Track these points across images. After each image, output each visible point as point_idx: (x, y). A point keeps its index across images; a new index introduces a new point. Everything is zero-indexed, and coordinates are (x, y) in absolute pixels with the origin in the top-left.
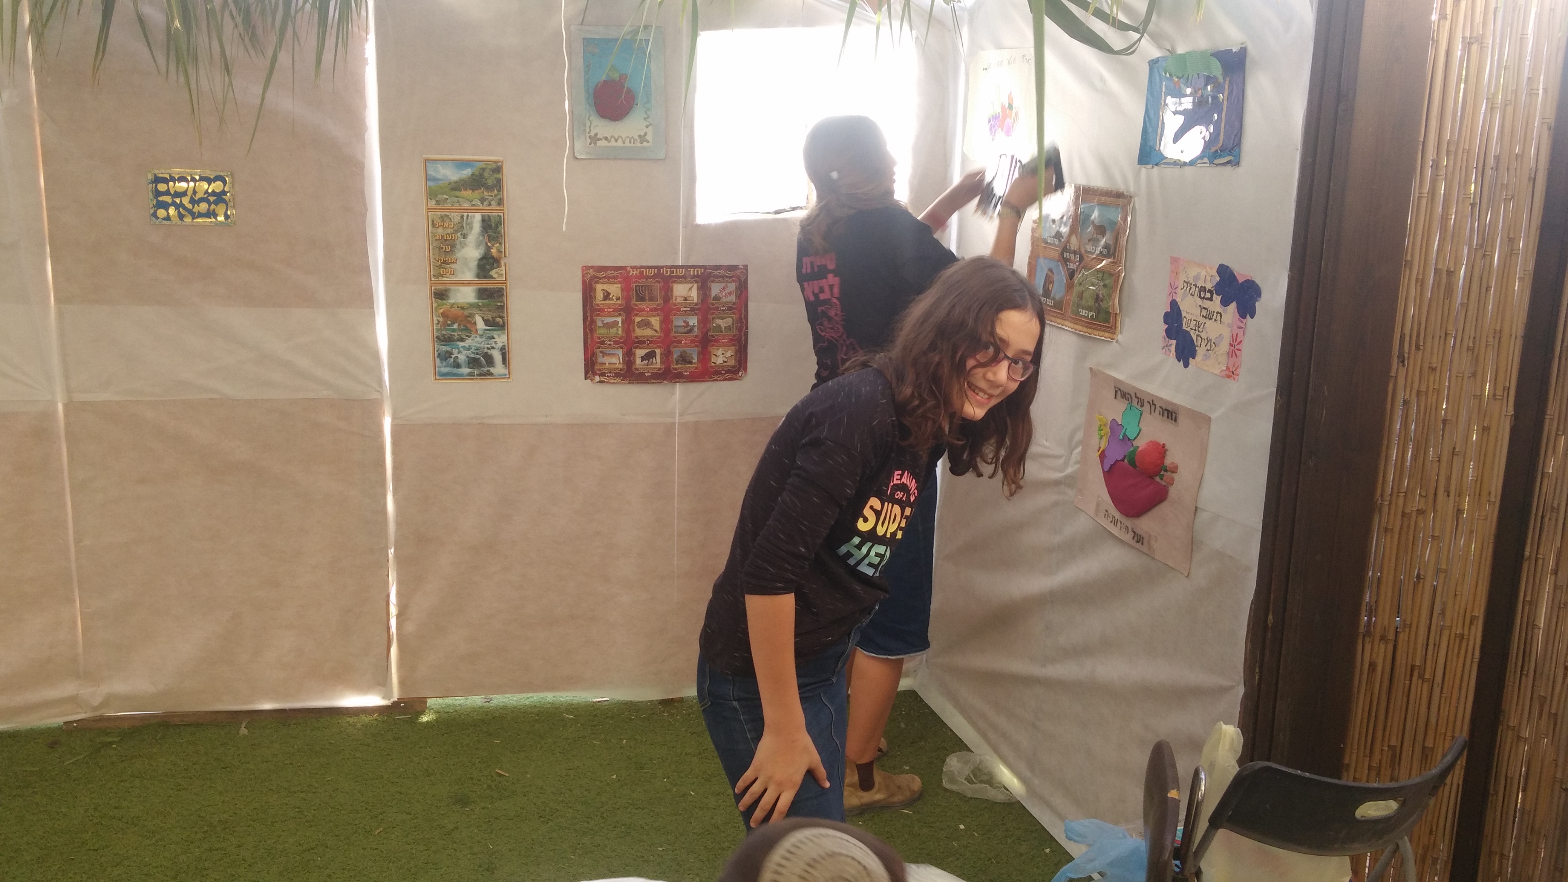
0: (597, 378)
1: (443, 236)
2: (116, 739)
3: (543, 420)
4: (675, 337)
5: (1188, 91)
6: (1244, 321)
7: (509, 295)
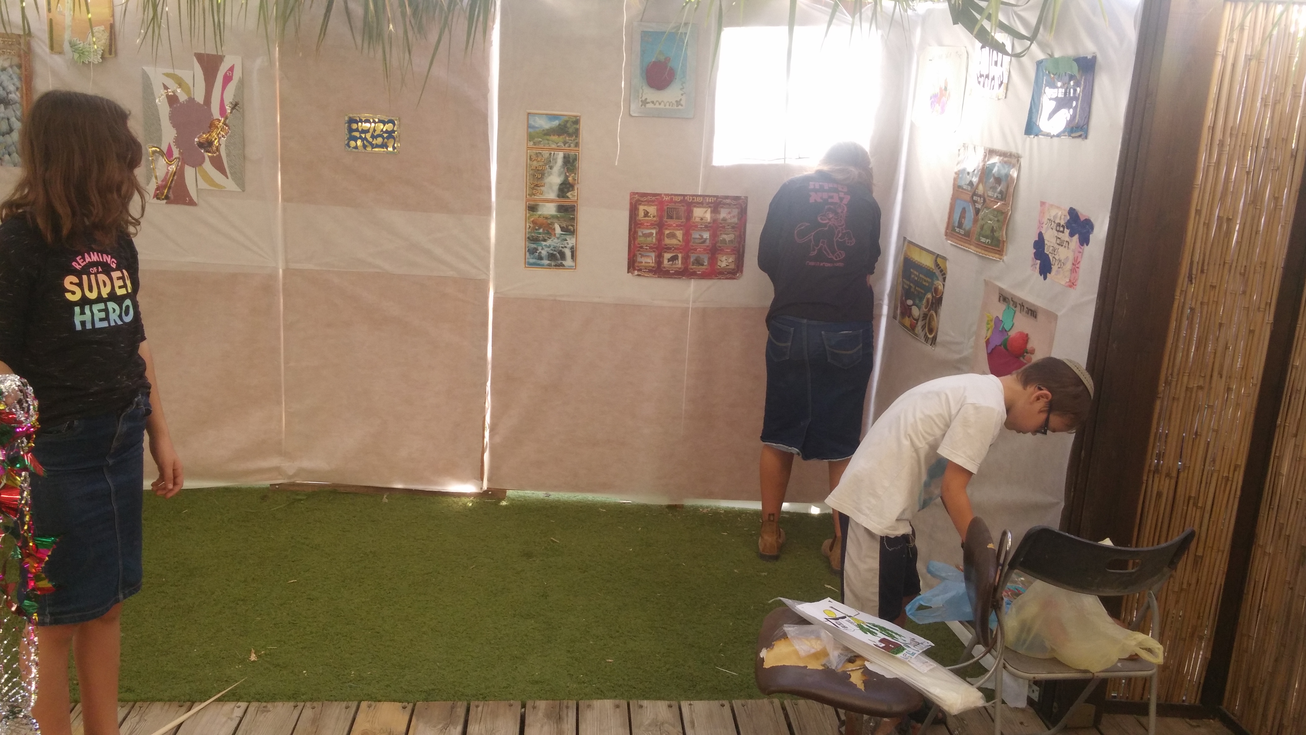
0: (636, 273)
1: (536, 167)
2: (305, 497)
3: (596, 300)
4: (692, 246)
5: (1059, 84)
6: (1082, 247)
7: (578, 210)
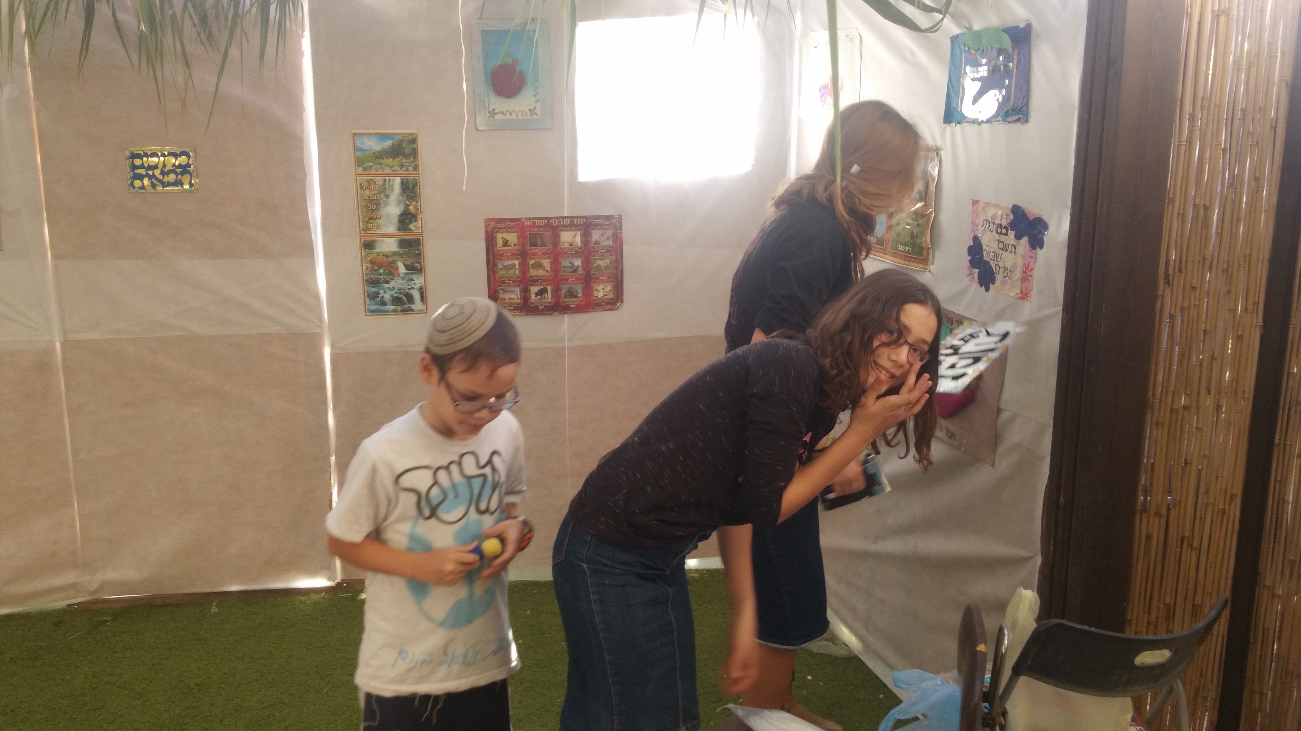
1: (369, 197)
2: (110, 618)
4: (563, 276)
5: (984, 61)
6: (1035, 252)
7: (425, 244)
